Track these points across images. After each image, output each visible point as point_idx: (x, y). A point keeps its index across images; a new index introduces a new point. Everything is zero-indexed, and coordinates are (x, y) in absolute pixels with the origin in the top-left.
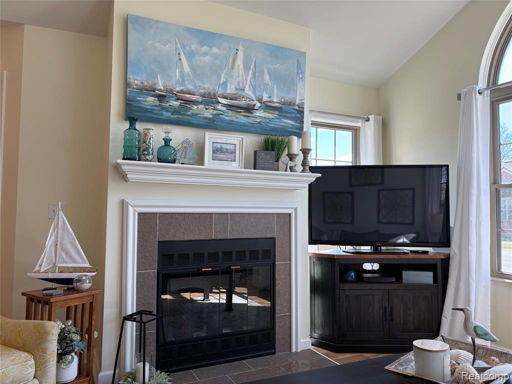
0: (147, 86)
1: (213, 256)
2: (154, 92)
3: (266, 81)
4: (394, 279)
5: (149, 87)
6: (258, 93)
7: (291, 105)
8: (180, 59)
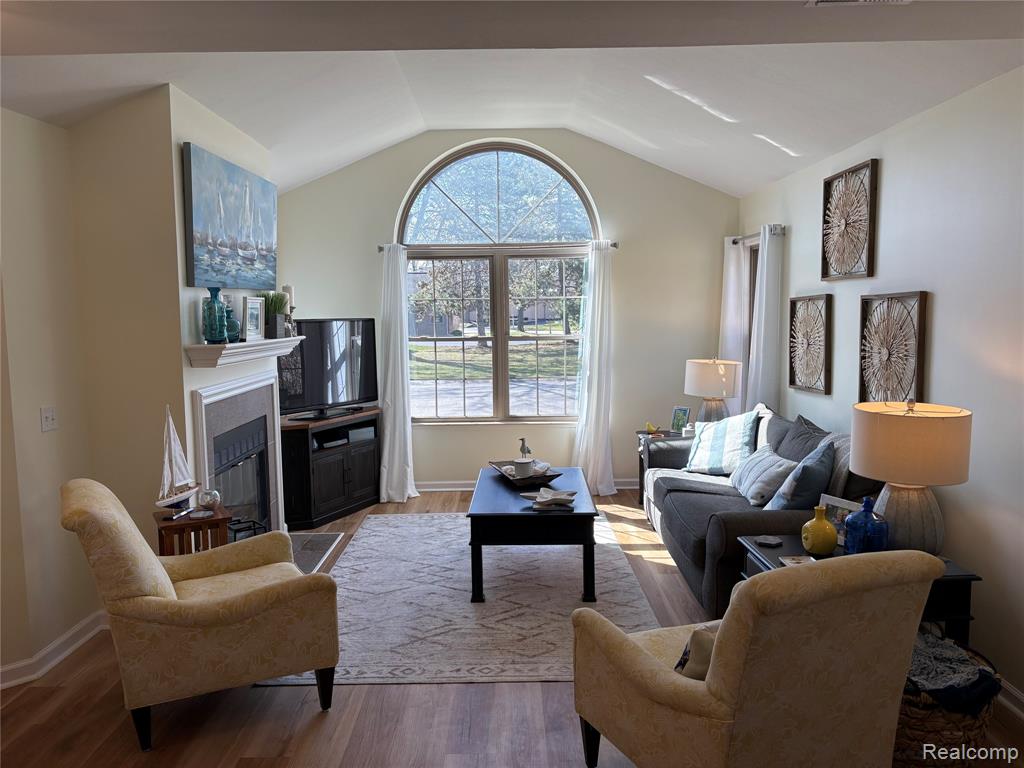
0: (203, 239)
3: (260, 224)
4: (345, 441)
5: (205, 241)
6: (256, 240)
8: (219, 202)
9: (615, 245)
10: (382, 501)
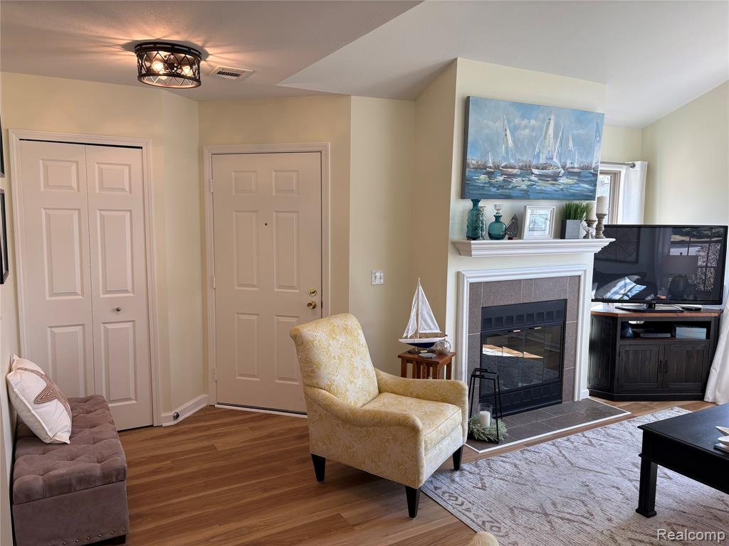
1: (520, 317)
2: (486, 169)
3: (570, 148)
4: (669, 335)
6: (563, 161)
7: (587, 169)
8: (506, 135)
10: (706, 400)
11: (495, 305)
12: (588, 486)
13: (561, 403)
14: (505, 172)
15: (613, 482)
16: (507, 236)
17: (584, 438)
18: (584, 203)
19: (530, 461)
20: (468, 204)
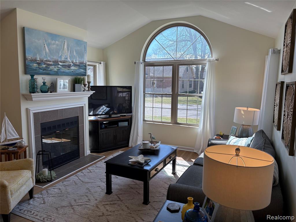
0: (33, 59)
1: (59, 126)
2: (36, 61)
3: (74, 55)
5: (35, 60)
6: (72, 60)
8: (45, 47)
9: (217, 60)
10: (129, 146)
11: (47, 121)
12: (89, 189)
13: (79, 158)
14: (45, 63)
15: (98, 185)
16: (49, 91)
17: (88, 170)
18: (82, 77)
19: (66, 185)
20: (29, 77)
